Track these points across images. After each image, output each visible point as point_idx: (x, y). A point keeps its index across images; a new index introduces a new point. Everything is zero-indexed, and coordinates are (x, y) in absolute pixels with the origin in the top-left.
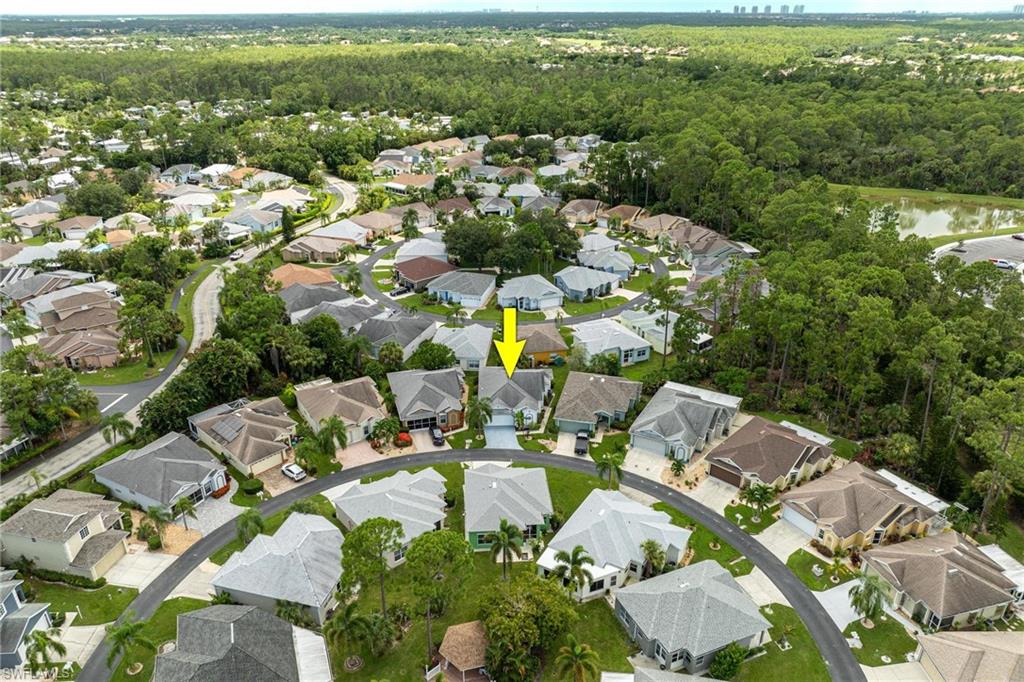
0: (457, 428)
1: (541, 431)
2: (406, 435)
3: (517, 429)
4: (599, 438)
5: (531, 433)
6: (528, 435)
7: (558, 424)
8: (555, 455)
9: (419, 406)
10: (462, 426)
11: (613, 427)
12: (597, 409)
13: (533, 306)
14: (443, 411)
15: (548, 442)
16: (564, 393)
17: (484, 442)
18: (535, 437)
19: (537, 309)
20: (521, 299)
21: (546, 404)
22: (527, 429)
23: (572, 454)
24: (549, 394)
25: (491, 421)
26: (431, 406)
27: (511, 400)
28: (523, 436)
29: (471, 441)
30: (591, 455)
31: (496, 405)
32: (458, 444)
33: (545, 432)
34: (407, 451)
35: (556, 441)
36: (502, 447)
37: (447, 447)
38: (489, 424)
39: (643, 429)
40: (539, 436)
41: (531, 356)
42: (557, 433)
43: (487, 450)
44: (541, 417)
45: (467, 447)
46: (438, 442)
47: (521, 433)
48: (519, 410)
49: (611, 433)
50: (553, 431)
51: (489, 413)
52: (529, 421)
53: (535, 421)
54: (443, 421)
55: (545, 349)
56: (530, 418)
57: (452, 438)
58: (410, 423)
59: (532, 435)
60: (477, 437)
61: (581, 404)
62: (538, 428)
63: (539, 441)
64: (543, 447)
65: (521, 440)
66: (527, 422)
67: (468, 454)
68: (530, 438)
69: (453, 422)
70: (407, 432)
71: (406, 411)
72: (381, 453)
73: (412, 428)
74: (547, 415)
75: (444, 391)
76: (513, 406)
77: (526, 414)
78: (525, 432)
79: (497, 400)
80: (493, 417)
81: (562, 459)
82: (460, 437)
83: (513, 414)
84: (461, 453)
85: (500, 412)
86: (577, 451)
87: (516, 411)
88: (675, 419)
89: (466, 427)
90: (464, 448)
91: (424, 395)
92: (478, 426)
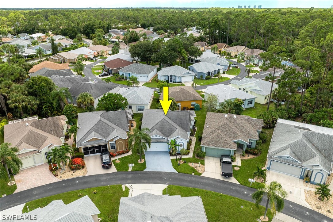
0: (123, 153)
1: (191, 155)
2: (80, 159)
3: (171, 154)
4: (238, 162)
5: (183, 157)
6: (180, 159)
7: (204, 150)
8: (204, 178)
9: (93, 135)
10: (128, 152)
11: (247, 152)
12: (235, 138)
13: (178, 80)
14: (112, 140)
15: (197, 165)
16: (206, 126)
17: (144, 165)
18: (187, 161)
19: (180, 82)
20: (171, 76)
21: (192, 135)
22: (179, 154)
23: (219, 177)
24: (194, 128)
25: (150, 147)
26: (103, 136)
27: (166, 131)
28: (176, 160)
29: (133, 165)
30: (236, 178)
31: (154, 135)
32: (122, 167)
33: (194, 157)
34: (79, 173)
35: (204, 165)
36: (159, 170)
37: (113, 169)
38: (148, 150)
39: (280, 155)
40: (189, 160)
41: (179, 104)
42: (203, 157)
43: (146, 173)
44: (189, 144)
45: (130, 170)
46: (106, 166)
47: (175, 157)
48: (173, 139)
49: (246, 158)
50: (200, 156)
51: (148, 141)
52: (180, 148)
53: (185, 147)
54: (113, 148)
55: (188, 99)
56: (181, 146)
57: (118, 161)
58: (85, 149)
59: (184, 159)
60: (139, 161)
61: (222, 134)
62: (188, 153)
63: (190, 164)
64: (193, 170)
65: (175, 164)
66: (179, 149)
67: (130, 176)
68: (182, 162)
69: (121, 148)
70: (82, 157)
71: (82, 139)
72: (56, 176)
73: (86, 153)
74: (194, 143)
75: (115, 124)
76: (168, 136)
77: (178, 141)
78: (178, 157)
79: (155, 131)
80: (152, 145)
81: (211, 182)
82: (125, 161)
83: (167, 142)
84: (124, 176)
85: (158, 141)
86: (224, 175)
87: (170, 139)
88: (305, 146)
89: (130, 153)
90: (127, 170)
91: (99, 128)
92: (140, 152)
